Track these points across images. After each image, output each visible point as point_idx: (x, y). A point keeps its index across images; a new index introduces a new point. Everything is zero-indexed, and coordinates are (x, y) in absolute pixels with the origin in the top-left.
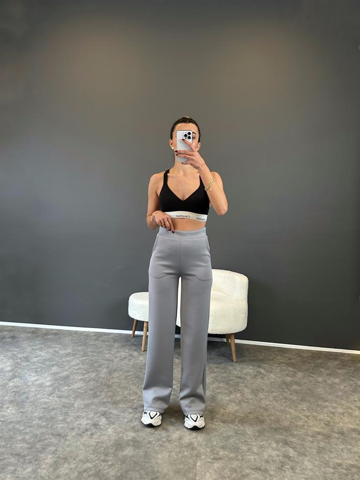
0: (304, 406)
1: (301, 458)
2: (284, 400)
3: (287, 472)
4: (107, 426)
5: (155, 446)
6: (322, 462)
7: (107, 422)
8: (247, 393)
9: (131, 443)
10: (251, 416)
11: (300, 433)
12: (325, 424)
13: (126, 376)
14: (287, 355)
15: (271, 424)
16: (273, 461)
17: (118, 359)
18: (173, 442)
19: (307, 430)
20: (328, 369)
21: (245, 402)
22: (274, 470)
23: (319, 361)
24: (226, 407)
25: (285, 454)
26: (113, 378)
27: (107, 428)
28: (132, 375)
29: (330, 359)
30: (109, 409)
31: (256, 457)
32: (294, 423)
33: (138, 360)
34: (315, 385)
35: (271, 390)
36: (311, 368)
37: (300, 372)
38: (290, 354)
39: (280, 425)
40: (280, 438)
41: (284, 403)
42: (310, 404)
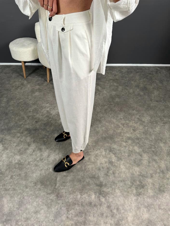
0: (121, 115)
1: (118, 163)
2: (110, 112)
3: (110, 178)
4: (3, 152)
5: (32, 166)
6: (130, 164)
7: (3, 148)
9: (17, 166)
11: (119, 140)
12: (133, 129)
13: (18, 104)
14: (114, 72)
15: (102, 134)
16: (103, 168)
17: (14, 88)
18: (43, 160)
19: (122, 136)
20: (135, 81)
22: (103, 177)
23: (131, 75)
25: (109, 160)
26: (9, 106)
27: (2, 154)
28: (22, 101)
29: (137, 72)
30: (5, 135)
31: (93, 166)
33: (27, 88)
34: (128, 96)
35: (103, 104)
36: (126, 82)
37: (120, 86)
38: (115, 72)
39: (108, 134)
40: (108, 146)
41: (111, 115)
42: (125, 113)
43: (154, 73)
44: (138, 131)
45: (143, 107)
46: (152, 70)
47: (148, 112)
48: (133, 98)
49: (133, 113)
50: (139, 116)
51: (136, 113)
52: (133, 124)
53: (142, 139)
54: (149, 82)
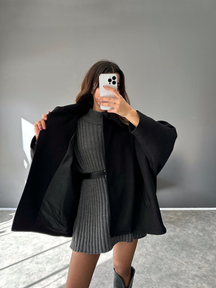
0: (184, 254)
2: (171, 251)
8: (149, 248)
10: (154, 266)
11: (185, 277)
12: (198, 267)
15: (166, 271)
19: (188, 274)
20: (193, 223)
21: (149, 255)
23: (187, 218)
24: (138, 260)
29: (193, 216)
32: (180, 269)
34: (188, 237)
35: (163, 244)
36: (183, 224)
37: (178, 227)
38: (170, 215)
39: (172, 271)
40: (173, 283)
41: (172, 253)
42: (187, 252)
43: (211, 216)
44: (204, 269)
45: (205, 246)
46: (208, 213)
47: (212, 252)
48: (193, 238)
49: (196, 252)
50: (203, 255)
51: (199, 252)
52: (198, 262)
53: (210, 277)
54: (207, 224)
